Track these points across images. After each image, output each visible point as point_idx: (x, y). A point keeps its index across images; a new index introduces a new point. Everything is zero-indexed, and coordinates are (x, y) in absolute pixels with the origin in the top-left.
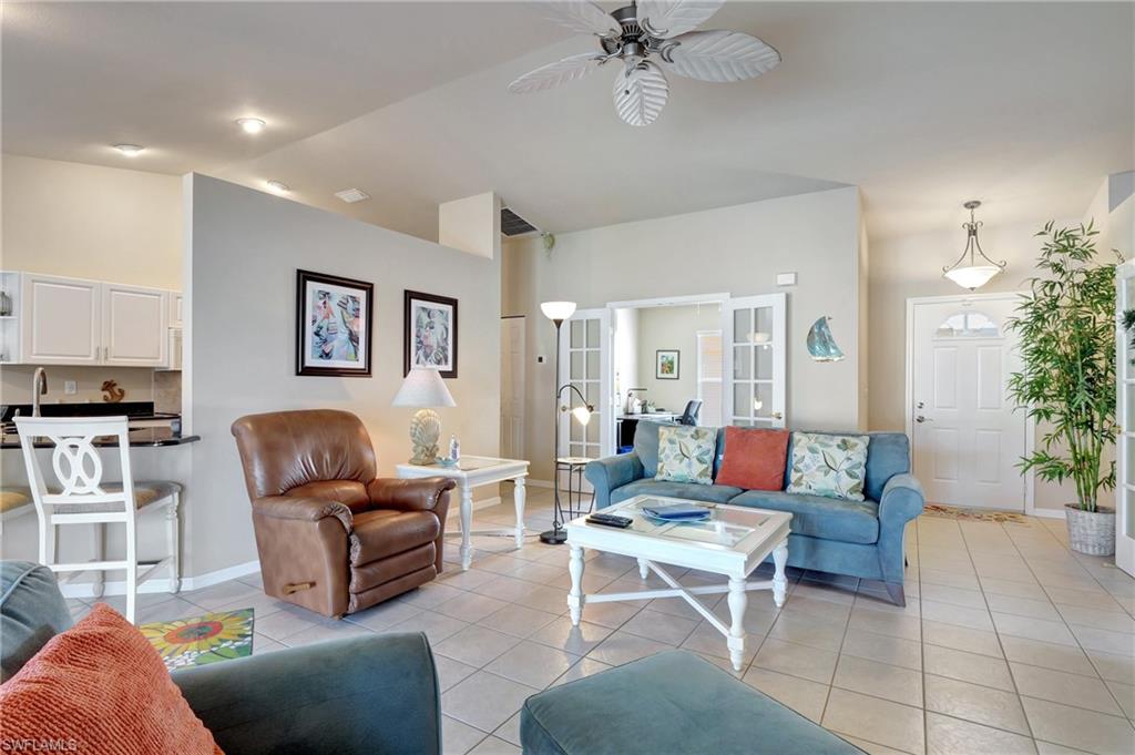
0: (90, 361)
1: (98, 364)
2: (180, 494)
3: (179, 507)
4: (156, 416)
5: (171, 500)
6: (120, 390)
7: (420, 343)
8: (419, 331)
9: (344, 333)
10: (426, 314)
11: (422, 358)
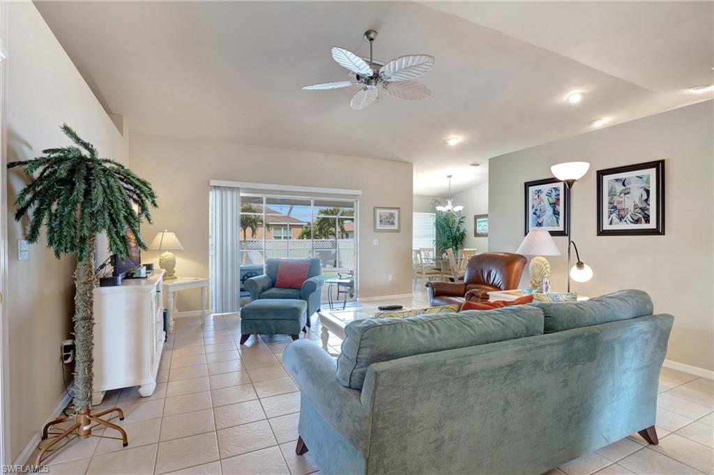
7: (614, 208)
8: (612, 199)
9: (550, 211)
10: (620, 184)
11: (616, 220)
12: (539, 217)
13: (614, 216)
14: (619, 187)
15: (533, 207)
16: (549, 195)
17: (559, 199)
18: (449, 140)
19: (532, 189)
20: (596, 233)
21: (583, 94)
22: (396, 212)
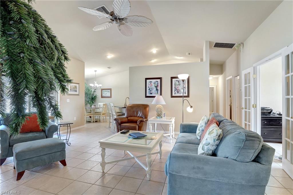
7: (176, 89)
8: (175, 86)
9: (155, 89)
10: (178, 82)
11: (176, 93)
12: (151, 91)
13: (176, 91)
14: (177, 83)
15: (148, 87)
16: (155, 83)
17: (158, 85)
18: (107, 55)
19: (148, 81)
20: (170, 97)
21: (157, 51)
22: (77, 85)
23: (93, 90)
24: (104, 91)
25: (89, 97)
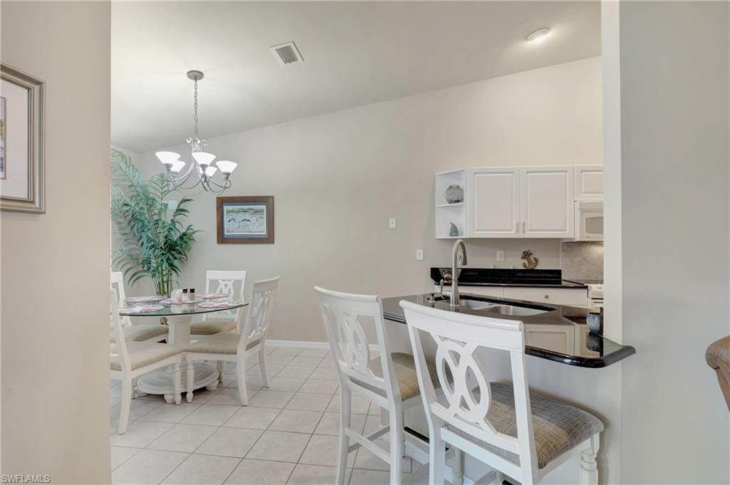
0: (512, 234)
1: (518, 237)
2: (602, 436)
3: (600, 451)
4: (564, 283)
5: (589, 446)
6: (535, 258)
23: (173, 205)
24: (231, 208)
25: (149, 240)
